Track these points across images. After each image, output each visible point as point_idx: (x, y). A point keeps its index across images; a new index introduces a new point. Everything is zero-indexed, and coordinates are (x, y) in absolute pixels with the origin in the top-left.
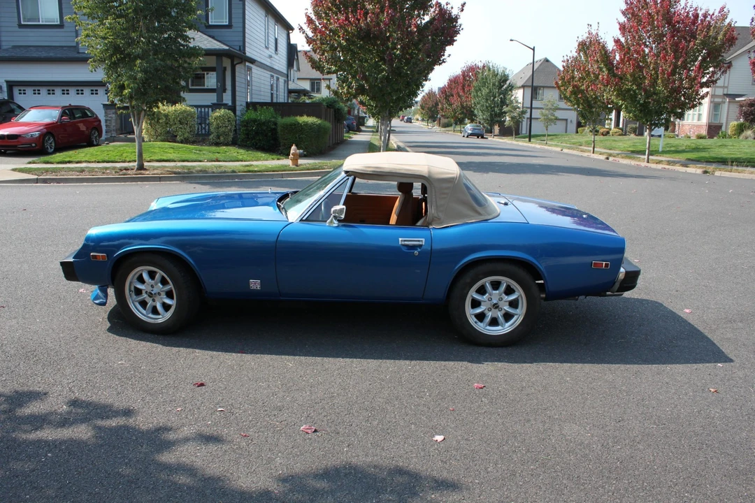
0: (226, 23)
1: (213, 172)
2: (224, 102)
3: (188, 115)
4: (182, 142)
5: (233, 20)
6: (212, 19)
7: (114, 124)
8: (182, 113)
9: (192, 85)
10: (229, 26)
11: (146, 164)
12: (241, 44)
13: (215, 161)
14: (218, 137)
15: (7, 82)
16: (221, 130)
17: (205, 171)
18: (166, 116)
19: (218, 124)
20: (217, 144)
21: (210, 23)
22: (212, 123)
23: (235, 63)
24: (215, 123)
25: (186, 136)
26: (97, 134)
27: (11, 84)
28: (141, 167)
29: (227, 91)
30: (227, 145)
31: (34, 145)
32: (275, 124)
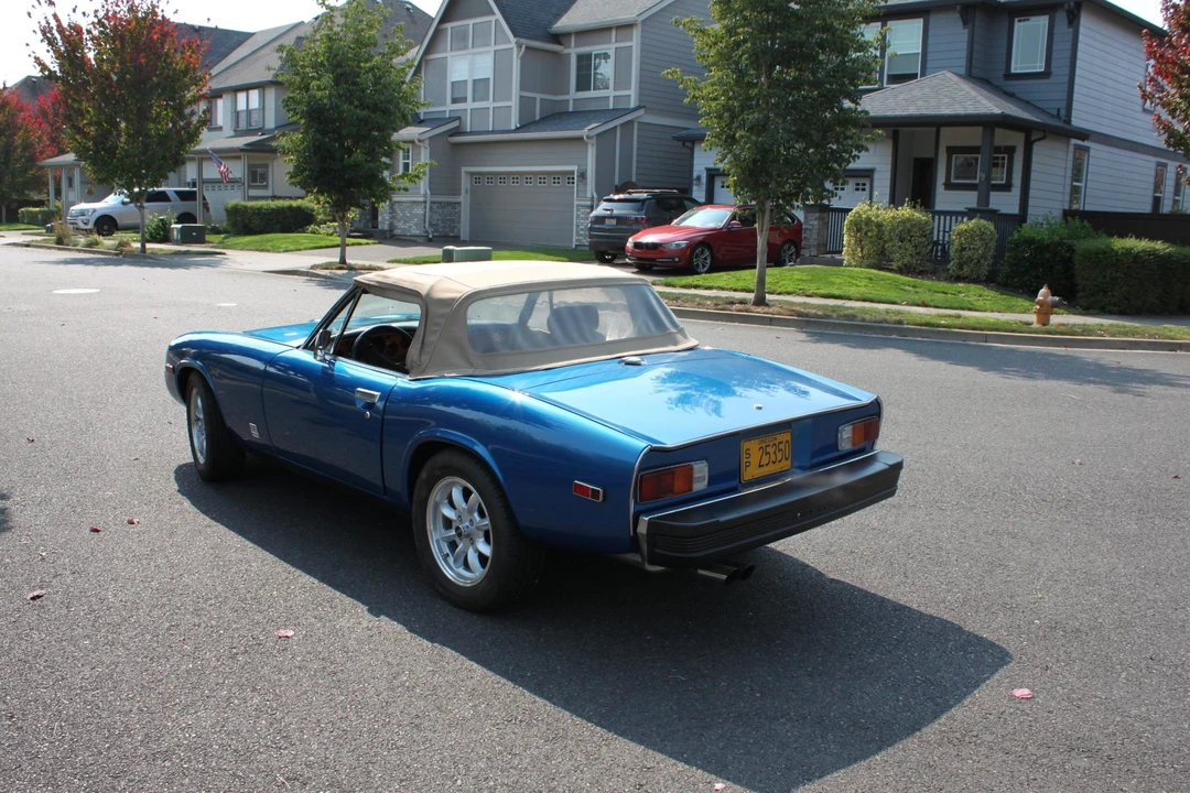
0: (1040, 67)
1: (863, 320)
2: (991, 206)
3: (914, 226)
4: (900, 271)
5: (1054, 63)
6: (1016, 63)
7: (815, 236)
8: (903, 222)
9: (957, 178)
10: (1046, 74)
11: (768, 297)
12: (1063, 105)
13: (918, 305)
14: (961, 268)
15: (708, 170)
16: (967, 254)
17: (853, 317)
18: (879, 226)
19: (961, 244)
20: (958, 279)
21: (1013, 71)
22: (954, 241)
23: (1033, 138)
24: (956, 242)
25: (906, 261)
26: (793, 250)
27: (713, 173)
28: (760, 301)
29: (1013, 189)
30: (976, 281)
31: (677, 260)
32: (1071, 249)
